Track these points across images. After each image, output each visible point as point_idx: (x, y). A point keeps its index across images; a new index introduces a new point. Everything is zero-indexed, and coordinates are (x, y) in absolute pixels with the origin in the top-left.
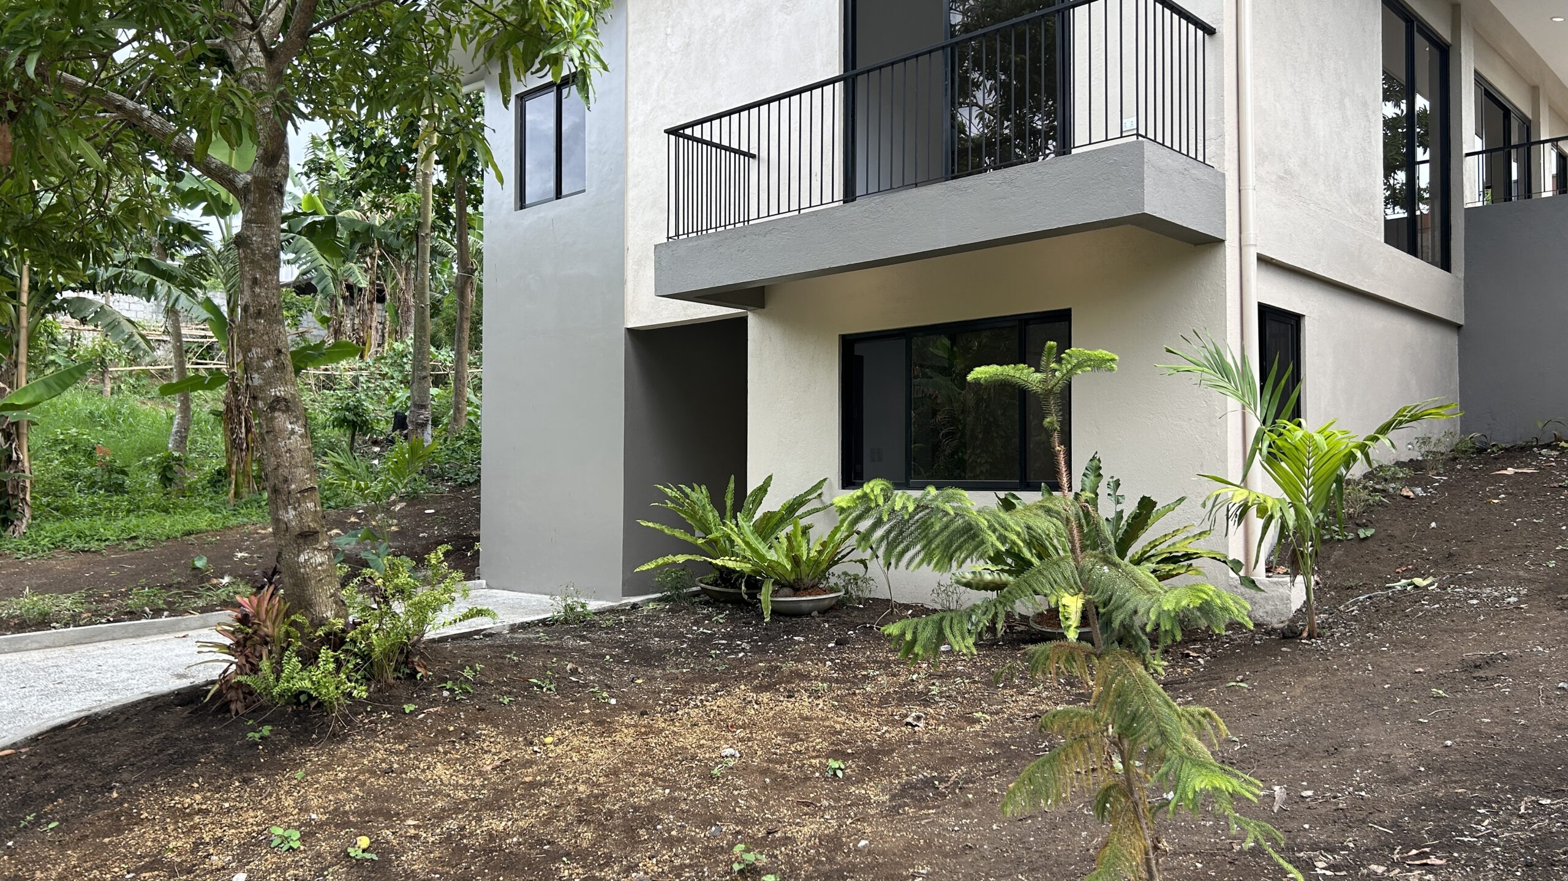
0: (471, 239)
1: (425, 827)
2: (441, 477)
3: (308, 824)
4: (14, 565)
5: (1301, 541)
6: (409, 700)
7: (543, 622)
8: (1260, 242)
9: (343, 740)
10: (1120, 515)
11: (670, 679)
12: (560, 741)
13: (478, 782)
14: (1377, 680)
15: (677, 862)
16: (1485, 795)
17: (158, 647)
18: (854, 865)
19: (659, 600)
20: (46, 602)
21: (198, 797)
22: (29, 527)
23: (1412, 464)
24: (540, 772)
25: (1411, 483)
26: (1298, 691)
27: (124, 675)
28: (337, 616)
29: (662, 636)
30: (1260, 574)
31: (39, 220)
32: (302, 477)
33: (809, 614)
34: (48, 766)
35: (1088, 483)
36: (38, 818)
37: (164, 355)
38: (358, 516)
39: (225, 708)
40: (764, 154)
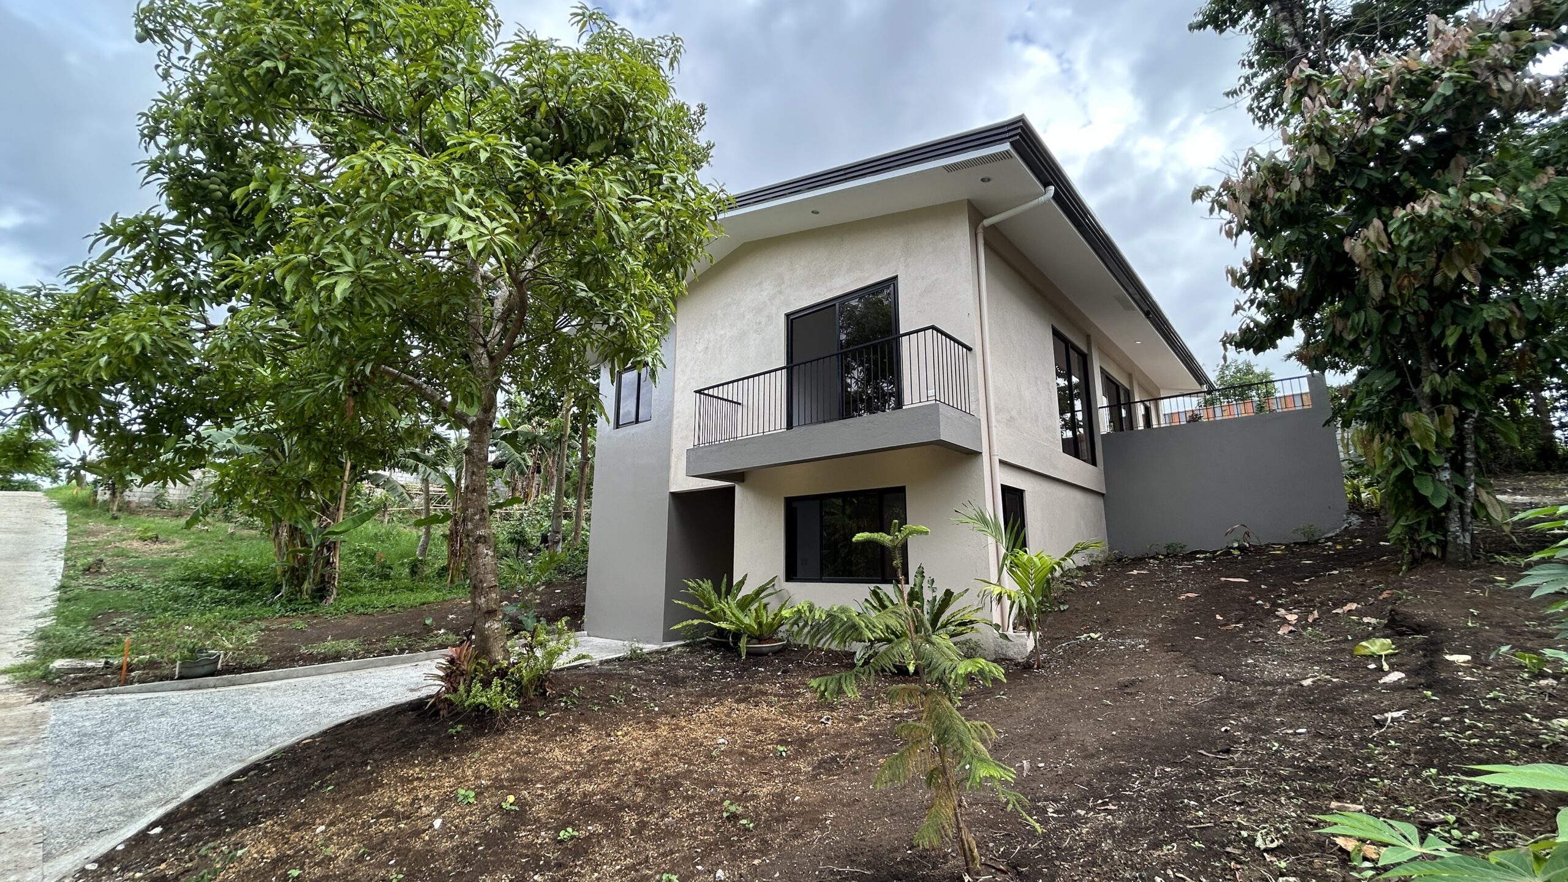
0: (589, 440)
1: (547, 789)
2: (566, 572)
3: (479, 787)
4: (324, 622)
5: (1030, 613)
6: (542, 709)
7: (618, 659)
8: (1000, 454)
9: (503, 733)
10: (935, 598)
11: (688, 695)
12: (626, 734)
13: (578, 760)
14: (1075, 694)
15: (691, 811)
16: (1135, 765)
17: (400, 672)
18: (792, 813)
19: (683, 646)
20: (339, 645)
21: (417, 769)
22: (335, 600)
23: (1085, 568)
24: (614, 754)
25: (1085, 579)
26: (1033, 701)
27: (380, 689)
28: (504, 659)
29: (684, 668)
30: (1010, 632)
31: (363, 438)
32: (491, 579)
33: (766, 654)
34: (331, 750)
35: (918, 580)
36: (322, 783)
37: (418, 502)
38: (518, 594)
39: (437, 713)
40: (745, 403)
